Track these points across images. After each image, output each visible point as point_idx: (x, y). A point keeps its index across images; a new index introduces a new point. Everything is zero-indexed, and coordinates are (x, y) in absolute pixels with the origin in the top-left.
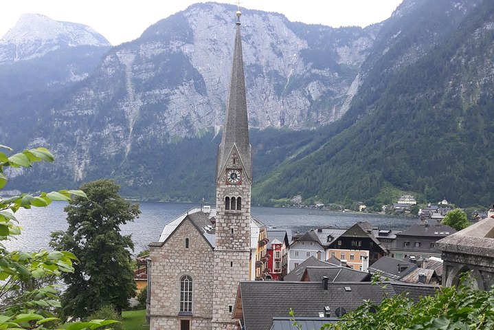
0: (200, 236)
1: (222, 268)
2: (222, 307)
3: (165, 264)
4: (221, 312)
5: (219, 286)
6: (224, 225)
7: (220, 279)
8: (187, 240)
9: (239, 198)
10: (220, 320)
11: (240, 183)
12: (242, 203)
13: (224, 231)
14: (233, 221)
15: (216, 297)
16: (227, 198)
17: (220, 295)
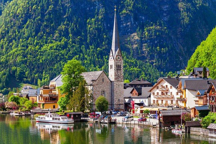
0: (107, 77)
1: (116, 87)
2: (117, 99)
3: (97, 87)
4: (116, 101)
5: (116, 93)
6: (116, 73)
7: (116, 90)
8: (103, 79)
9: (120, 65)
10: (116, 104)
11: (120, 60)
12: (121, 66)
13: (117, 75)
14: (119, 72)
15: (115, 96)
16: (117, 65)
17: (116, 96)
